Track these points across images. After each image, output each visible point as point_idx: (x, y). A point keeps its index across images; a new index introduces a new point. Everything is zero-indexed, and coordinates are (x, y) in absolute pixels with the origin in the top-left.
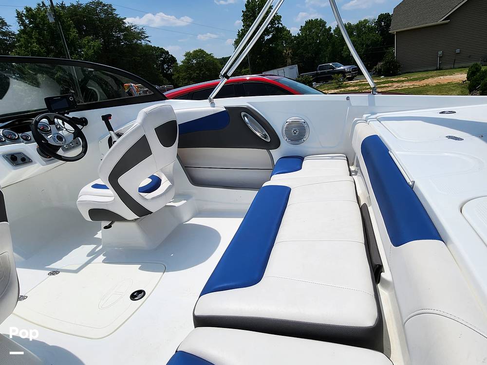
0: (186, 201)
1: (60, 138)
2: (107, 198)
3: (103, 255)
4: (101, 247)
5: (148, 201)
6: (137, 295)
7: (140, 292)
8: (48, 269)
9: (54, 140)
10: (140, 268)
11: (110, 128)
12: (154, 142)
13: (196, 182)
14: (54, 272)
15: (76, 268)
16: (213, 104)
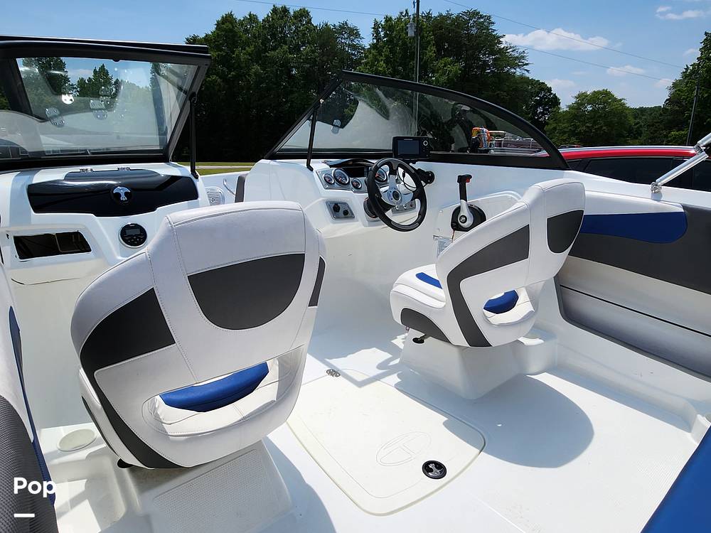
0: (541, 341)
1: (396, 195)
2: (435, 301)
3: (399, 376)
4: (397, 361)
5: (491, 326)
6: (434, 469)
7: (440, 466)
8: (328, 364)
9: (389, 196)
10: (445, 424)
11: (463, 196)
12: (539, 240)
13: (571, 315)
14: (334, 372)
15: (360, 378)
16: (657, 195)
